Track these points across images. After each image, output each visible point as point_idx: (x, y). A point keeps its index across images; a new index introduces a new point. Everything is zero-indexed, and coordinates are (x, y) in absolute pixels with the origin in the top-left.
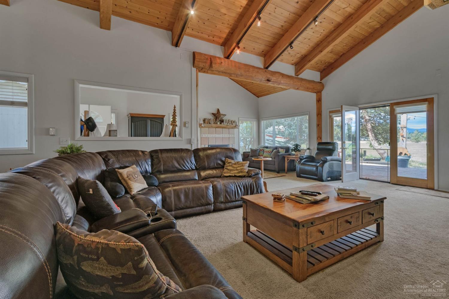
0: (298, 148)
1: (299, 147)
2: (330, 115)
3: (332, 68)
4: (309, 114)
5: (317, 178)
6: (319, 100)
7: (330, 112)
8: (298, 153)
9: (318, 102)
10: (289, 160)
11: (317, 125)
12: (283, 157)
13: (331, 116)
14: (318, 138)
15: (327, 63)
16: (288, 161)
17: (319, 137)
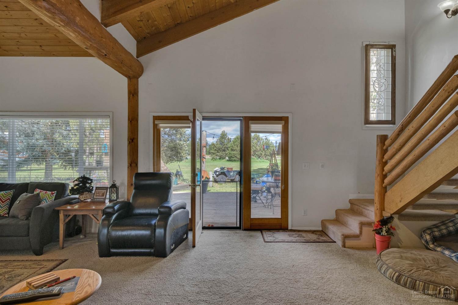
0: (88, 185)
1: (90, 183)
2: (156, 123)
3: (160, 42)
4: (111, 116)
5: (152, 251)
6: (133, 94)
7: (156, 118)
8: (88, 195)
9: (133, 95)
10: (70, 218)
11: (131, 139)
12: (54, 210)
13: (157, 125)
14: (133, 165)
15: (154, 28)
16: (67, 220)
17: (133, 162)
